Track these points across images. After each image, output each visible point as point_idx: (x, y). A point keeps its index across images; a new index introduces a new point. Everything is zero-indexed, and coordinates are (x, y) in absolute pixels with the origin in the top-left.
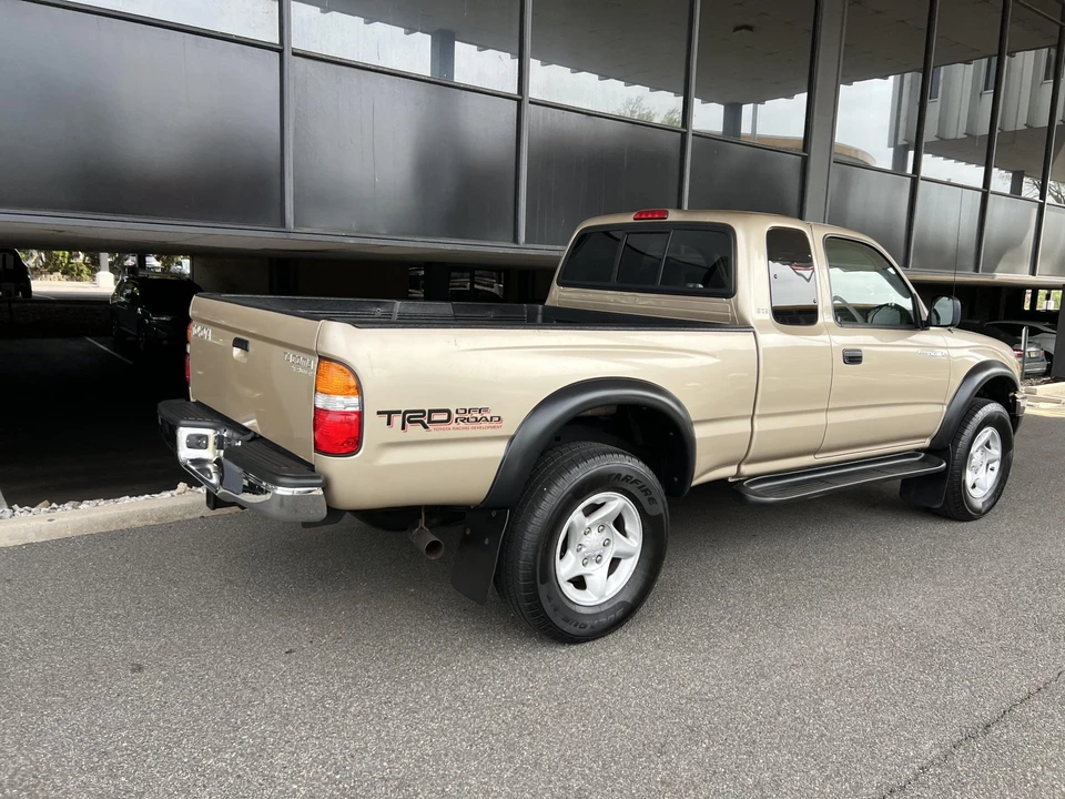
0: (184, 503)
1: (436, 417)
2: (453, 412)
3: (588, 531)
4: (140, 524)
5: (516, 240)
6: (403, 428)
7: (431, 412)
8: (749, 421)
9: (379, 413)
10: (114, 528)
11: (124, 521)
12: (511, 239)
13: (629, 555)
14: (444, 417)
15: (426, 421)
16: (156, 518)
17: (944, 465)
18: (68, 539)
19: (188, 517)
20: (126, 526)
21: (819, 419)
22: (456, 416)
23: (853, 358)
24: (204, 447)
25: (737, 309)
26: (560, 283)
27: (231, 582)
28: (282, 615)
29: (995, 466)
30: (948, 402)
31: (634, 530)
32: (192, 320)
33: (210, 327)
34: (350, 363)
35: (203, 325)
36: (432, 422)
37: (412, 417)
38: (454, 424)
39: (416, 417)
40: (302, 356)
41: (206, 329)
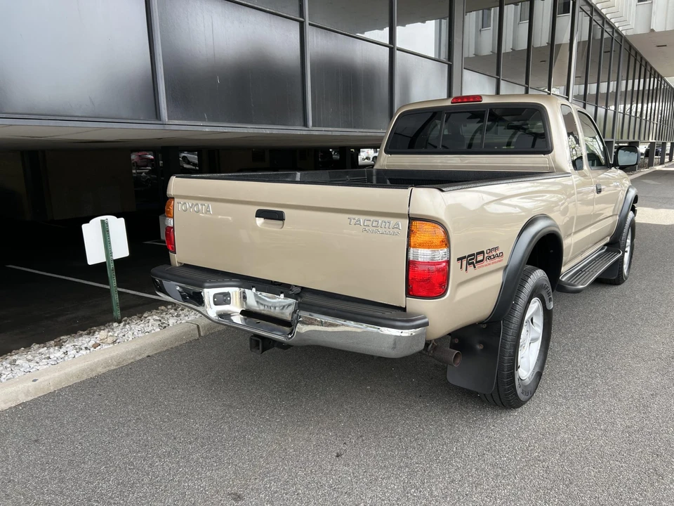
0: (133, 348)
1: (480, 258)
2: (485, 252)
4: (104, 370)
5: (305, 124)
6: (466, 270)
7: (477, 254)
8: (572, 237)
9: (457, 260)
10: (85, 377)
11: (92, 370)
12: (302, 124)
13: (536, 340)
14: (482, 257)
15: (475, 263)
16: (115, 363)
17: (622, 252)
18: (52, 394)
19: (138, 358)
20: (94, 374)
21: (589, 232)
22: (486, 255)
23: (599, 190)
24: (228, 303)
25: (554, 161)
26: (387, 152)
27: (230, 406)
28: (299, 426)
29: (628, 249)
30: (619, 213)
31: (539, 321)
32: (173, 198)
33: (208, 203)
34: (443, 221)
35: (195, 202)
36: (477, 262)
37: (470, 260)
38: (485, 263)
39: (471, 260)
40: (380, 219)
41: (202, 205)
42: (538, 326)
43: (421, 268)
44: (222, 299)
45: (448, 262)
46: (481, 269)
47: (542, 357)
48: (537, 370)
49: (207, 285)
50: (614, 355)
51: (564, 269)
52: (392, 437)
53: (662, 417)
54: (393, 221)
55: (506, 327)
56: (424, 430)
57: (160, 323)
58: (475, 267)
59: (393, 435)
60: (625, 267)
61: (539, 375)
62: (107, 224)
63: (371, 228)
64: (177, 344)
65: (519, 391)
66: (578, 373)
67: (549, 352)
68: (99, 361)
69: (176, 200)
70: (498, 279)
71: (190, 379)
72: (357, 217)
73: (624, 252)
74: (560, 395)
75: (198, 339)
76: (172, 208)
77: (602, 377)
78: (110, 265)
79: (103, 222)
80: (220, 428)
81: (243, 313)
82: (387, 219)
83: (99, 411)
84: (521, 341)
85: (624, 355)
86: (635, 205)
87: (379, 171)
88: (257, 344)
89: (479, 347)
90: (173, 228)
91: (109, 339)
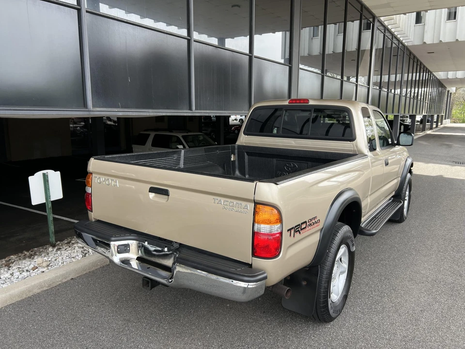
0: (61, 273)
1: (304, 226)
2: (307, 222)
4: (39, 291)
6: (294, 236)
7: (301, 224)
9: (288, 231)
10: (24, 296)
11: (30, 291)
13: (344, 272)
16: (47, 285)
17: (402, 202)
19: (64, 281)
20: (31, 294)
21: (380, 192)
22: (308, 224)
24: (128, 251)
25: (357, 147)
26: (245, 134)
27: (129, 321)
28: (178, 337)
29: (407, 198)
30: (400, 176)
31: (346, 260)
32: (92, 173)
33: (116, 179)
34: (278, 206)
35: (107, 178)
36: (301, 229)
37: (296, 229)
38: (307, 229)
39: (298, 229)
40: (235, 202)
41: (111, 180)
42: (345, 263)
43: (262, 237)
44: (125, 249)
45: (281, 233)
46: (304, 233)
47: (347, 284)
48: (344, 294)
49: (113, 239)
50: (397, 279)
51: (363, 219)
52: (243, 346)
53: (428, 328)
54: (244, 203)
55: (322, 268)
56: (265, 340)
57: (82, 250)
58: (300, 233)
59: (244, 344)
60: (405, 210)
61: (345, 297)
62: (47, 176)
63: (228, 207)
64: (94, 269)
65: (331, 311)
66: (372, 294)
67: (354, 276)
68: (35, 284)
69: (94, 175)
70: (316, 238)
71: (101, 298)
72: (219, 198)
73: (404, 200)
74: (360, 311)
75: (109, 265)
76: (90, 180)
77: (388, 296)
78: (48, 205)
79: (44, 174)
80: (120, 339)
81: (138, 259)
82: (239, 202)
83: (33, 326)
84: (333, 275)
85: (403, 279)
86: (411, 168)
87: (239, 146)
88: (148, 283)
89: (304, 283)
90: (91, 194)
91: (44, 263)
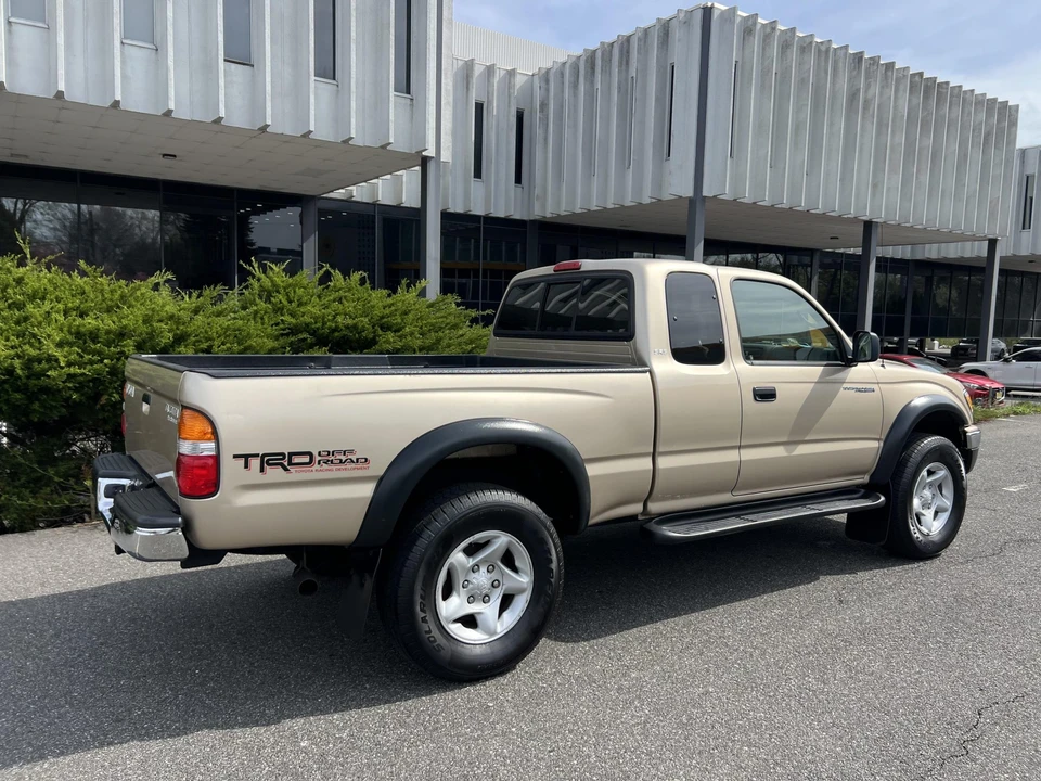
1: (296, 460)
2: (315, 454)
3: (475, 569)
6: (262, 470)
7: (291, 454)
8: (651, 458)
9: (235, 456)
13: (522, 591)
14: (307, 459)
15: (286, 464)
17: (882, 498)
21: (731, 456)
22: (319, 458)
23: (765, 395)
25: (636, 351)
26: (495, 333)
30: (883, 438)
34: (206, 410)
37: (271, 460)
38: (316, 466)
39: (275, 460)
45: (217, 458)
49: (105, 474)
70: (359, 492)
72: (168, 403)
